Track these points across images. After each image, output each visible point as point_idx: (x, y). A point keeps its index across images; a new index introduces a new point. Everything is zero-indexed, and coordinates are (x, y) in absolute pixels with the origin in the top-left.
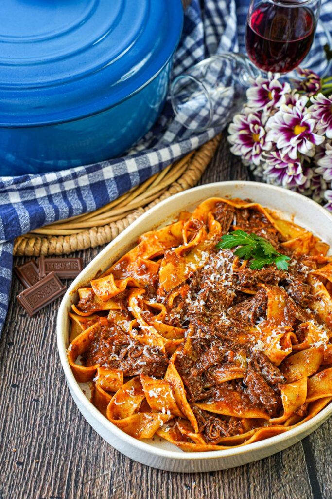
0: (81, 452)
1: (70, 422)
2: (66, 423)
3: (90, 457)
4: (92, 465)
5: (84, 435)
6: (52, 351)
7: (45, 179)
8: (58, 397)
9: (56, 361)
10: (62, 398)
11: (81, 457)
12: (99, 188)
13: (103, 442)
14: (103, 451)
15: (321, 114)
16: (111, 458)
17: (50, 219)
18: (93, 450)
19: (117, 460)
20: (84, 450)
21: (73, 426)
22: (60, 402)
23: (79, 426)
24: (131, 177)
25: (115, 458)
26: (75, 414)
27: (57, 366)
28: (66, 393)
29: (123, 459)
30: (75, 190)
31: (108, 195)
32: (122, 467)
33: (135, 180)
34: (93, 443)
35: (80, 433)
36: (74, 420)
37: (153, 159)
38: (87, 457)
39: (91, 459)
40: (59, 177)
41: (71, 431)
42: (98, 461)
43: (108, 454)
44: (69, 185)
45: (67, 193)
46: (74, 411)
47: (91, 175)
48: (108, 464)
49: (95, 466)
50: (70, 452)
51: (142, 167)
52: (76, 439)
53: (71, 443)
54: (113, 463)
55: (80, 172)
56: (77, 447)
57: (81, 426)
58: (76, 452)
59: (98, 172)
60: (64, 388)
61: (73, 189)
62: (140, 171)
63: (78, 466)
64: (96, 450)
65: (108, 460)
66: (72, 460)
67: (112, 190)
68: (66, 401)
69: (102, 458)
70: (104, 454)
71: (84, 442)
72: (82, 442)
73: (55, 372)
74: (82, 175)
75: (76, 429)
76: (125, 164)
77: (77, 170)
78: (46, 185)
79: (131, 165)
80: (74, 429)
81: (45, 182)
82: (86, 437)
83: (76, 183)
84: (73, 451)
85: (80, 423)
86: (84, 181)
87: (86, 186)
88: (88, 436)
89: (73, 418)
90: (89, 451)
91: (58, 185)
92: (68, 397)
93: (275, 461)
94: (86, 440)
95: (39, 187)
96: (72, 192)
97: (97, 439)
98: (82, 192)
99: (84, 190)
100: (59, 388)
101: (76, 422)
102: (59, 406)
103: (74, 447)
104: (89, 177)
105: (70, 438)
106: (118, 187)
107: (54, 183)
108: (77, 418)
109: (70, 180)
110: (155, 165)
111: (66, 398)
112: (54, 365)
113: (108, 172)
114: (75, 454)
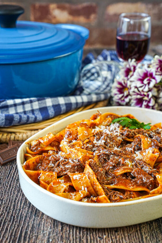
0: (29, 223)
1: (23, 209)
2: (20, 210)
3: (35, 225)
4: (36, 229)
5: (31, 215)
6: (13, 179)
7: (14, 102)
8: (15, 198)
9: (15, 183)
10: (18, 199)
11: (28, 225)
12: (43, 110)
13: (44, 218)
14: (44, 222)
16: (48, 225)
18: (37, 221)
19: (52, 226)
20: (31, 222)
21: (24, 211)
22: (16, 201)
23: (28, 211)
24: (61, 106)
25: (51, 225)
26: (26, 205)
27: (16, 185)
28: (21, 196)
29: (57, 225)
31: (49, 114)
32: (56, 229)
33: (64, 108)
34: (37, 218)
35: (29, 214)
36: (25, 208)
37: (73, 100)
38: (33, 225)
39: (36, 226)
40: (23, 101)
41: (23, 213)
42: (40, 226)
43: (47, 223)
44: (28, 107)
45: (27, 112)
46: (25, 204)
47: (40, 102)
48: (47, 228)
49: (38, 229)
50: (21, 223)
51: (67, 102)
52: (26, 217)
53: (23, 219)
54: (50, 227)
55: (34, 100)
56: (26, 220)
57: (30, 211)
58: (26, 223)
59: (43, 101)
60: (20, 194)
61: (30, 111)
62: (66, 104)
63: (26, 229)
64: (39, 222)
65: (47, 226)
66: (22, 227)
67: (51, 112)
68: (20, 200)
69: (43, 225)
70: (44, 223)
71: (31, 218)
72: (30, 218)
73: (14, 188)
75: (26, 212)
76: (58, 99)
77: (32, 99)
78: (15, 105)
79: (61, 101)
80: (25, 212)
82: (33, 215)
83: (32, 107)
84: (24, 222)
85: (29, 209)
86: (36, 105)
87: (37, 109)
88: (34, 215)
89: (24, 207)
90: (34, 222)
91: (21, 106)
92: (22, 198)
93: (158, 225)
94: (32, 217)
95: (11, 106)
97: (39, 216)
99: (36, 111)
100: (16, 194)
101: (27, 209)
102: (16, 202)
103: (25, 220)
105: (22, 216)
106: (54, 110)
107: (19, 104)
108: (27, 207)
109: (28, 103)
110: (74, 103)
111: (20, 199)
112: (14, 185)
113: (49, 102)
114: (25, 224)
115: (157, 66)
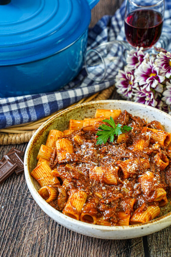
0: (10, 246)
1: (7, 231)
2: (4, 231)
3: (15, 250)
4: (16, 254)
5: (14, 237)
6: (2, 193)
7: (8, 101)
8: (1, 217)
9: (3, 198)
10: (3, 218)
11: (9, 249)
12: (39, 107)
13: (24, 242)
14: (23, 246)
15: (162, 65)
16: (27, 250)
17: (9, 123)
18: (18, 246)
19: (31, 252)
20: (12, 246)
21: (8, 232)
22: (2, 220)
23: (11, 233)
24: (58, 103)
25: (30, 250)
26: (10, 226)
27: (4, 201)
28: (7, 215)
29: (34, 251)
30: (25, 109)
31: (44, 112)
32: (33, 256)
33: (60, 105)
34: (18, 242)
35: (11, 236)
36: (9, 229)
37: (71, 94)
38: (13, 249)
39: (16, 251)
40: (16, 100)
41: (6, 235)
42: (20, 251)
43: (26, 248)
44: (22, 106)
45: (21, 110)
46: (10, 224)
47: (35, 100)
48: (25, 253)
49: (17, 254)
50: (4, 246)
51: (65, 98)
52: (8, 239)
53: (5, 242)
54: (28, 253)
55: (28, 98)
56: (8, 244)
57: (13, 232)
58: (7, 247)
59: (39, 99)
60: (6, 212)
62: (63, 100)
63: (7, 254)
64: (19, 246)
65: (25, 251)
66: (4, 250)
67: (47, 110)
68: (5, 219)
69: (22, 250)
70: (24, 248)
71: (13, 241)
72: (12, 241)
73: (2, 204)
74: (29, 100)
75: (9, 234)
76: (55, 95)
77: (27, 96)
78: (9, 104)
79: (58, 96)
80: (8, 234)
81: (8, 102)
82: (15, 239)
83: (26, 104)
84: (6, 246)
85: (12, 231)
86: (31, 103)
87: (32, 107)
88: (16, 238)
89: (8, 228)
90: (15, 246)
91: (15, 105)
92: (7, 217)
93: (126, 256)
94: (14, 240)
95: (4, 105)
96: (24, 110)
97: (21, 240)
98: (30, 110)
99: (31, 109)
100: (3, 212)
101: (10, 230)
102: (2, 221)
103: (7, 244)
104: (33, 101)
105: (5, 239)
106: (50, 108)
107: (13, 103)
108: (11, 228)
109: (23, 102)
110: (73, 98)
111: (6, 218)
112: (2, 200)
113: (45, 99)
114: (6, 248)
115: (163, 62)
